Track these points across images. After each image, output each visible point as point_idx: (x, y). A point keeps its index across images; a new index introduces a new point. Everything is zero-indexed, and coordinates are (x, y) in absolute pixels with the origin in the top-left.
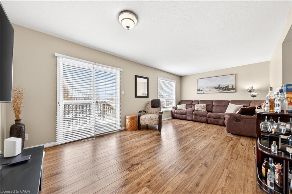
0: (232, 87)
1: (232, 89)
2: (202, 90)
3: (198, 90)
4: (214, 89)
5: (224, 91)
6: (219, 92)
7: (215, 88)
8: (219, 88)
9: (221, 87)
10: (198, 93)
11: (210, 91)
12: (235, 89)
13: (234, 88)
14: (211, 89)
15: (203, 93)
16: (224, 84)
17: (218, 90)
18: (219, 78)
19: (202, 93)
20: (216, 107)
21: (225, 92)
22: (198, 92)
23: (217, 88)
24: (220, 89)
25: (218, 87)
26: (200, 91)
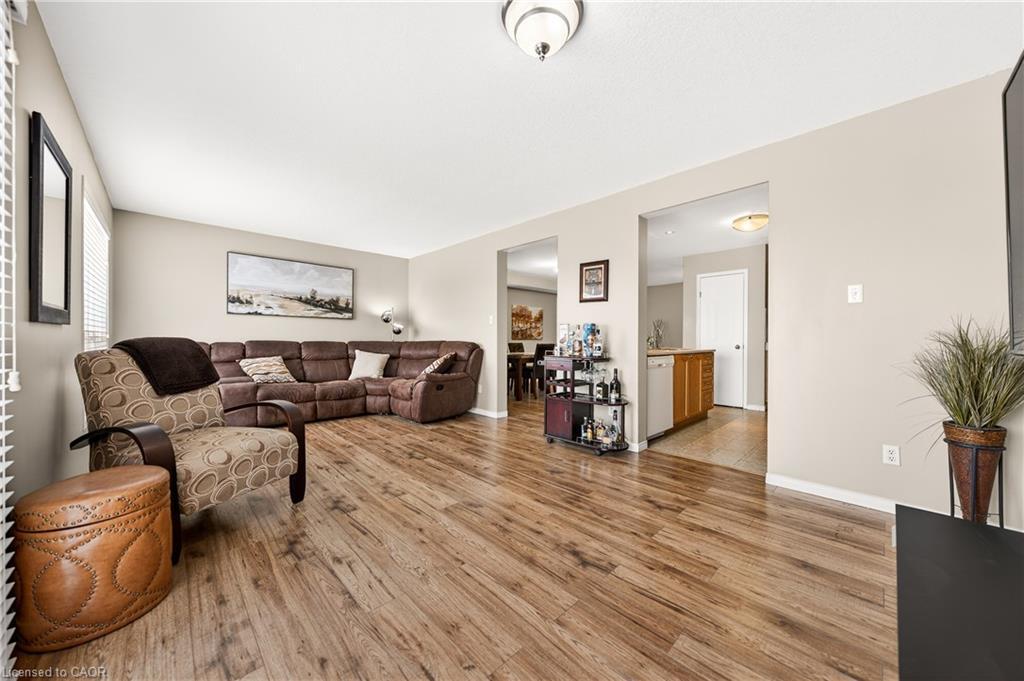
0: (347, 304)
1: (347, 309)
2: (249, 302)
3: (233, 300)
4: (296, 304)
5: (327, 312)
6: (312, 313)
7: (300, 300)
8: (312, 301)
9: (318, 298)
10: (229, 313)
11: (281, 307)
12: (351, 311)
13: (350, 306)
14: (287, 302)
15: (256, 313)
16: (325, 292)
17: (309, 307)
18: (312, 271)
19: (249, 313)
20: (313, 365)
21: (328, 315)
22: (233, 308)
23: (307, 302)
24: (316, 306)
25: (309, 297)
26: (241, 302)
